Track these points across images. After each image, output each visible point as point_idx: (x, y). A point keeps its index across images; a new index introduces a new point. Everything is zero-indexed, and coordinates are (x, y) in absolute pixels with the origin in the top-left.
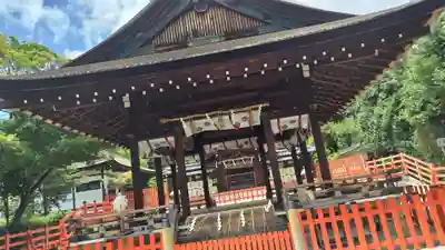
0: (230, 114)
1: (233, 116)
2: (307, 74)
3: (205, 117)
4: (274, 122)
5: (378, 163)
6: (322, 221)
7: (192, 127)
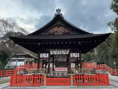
0: (61, 50)
1: (62, 51)
2: (80, 44)
3: (56, 50)
4: (71, 54)
5: (99, 66)
6: (77, 77)
7: (53, 52)
